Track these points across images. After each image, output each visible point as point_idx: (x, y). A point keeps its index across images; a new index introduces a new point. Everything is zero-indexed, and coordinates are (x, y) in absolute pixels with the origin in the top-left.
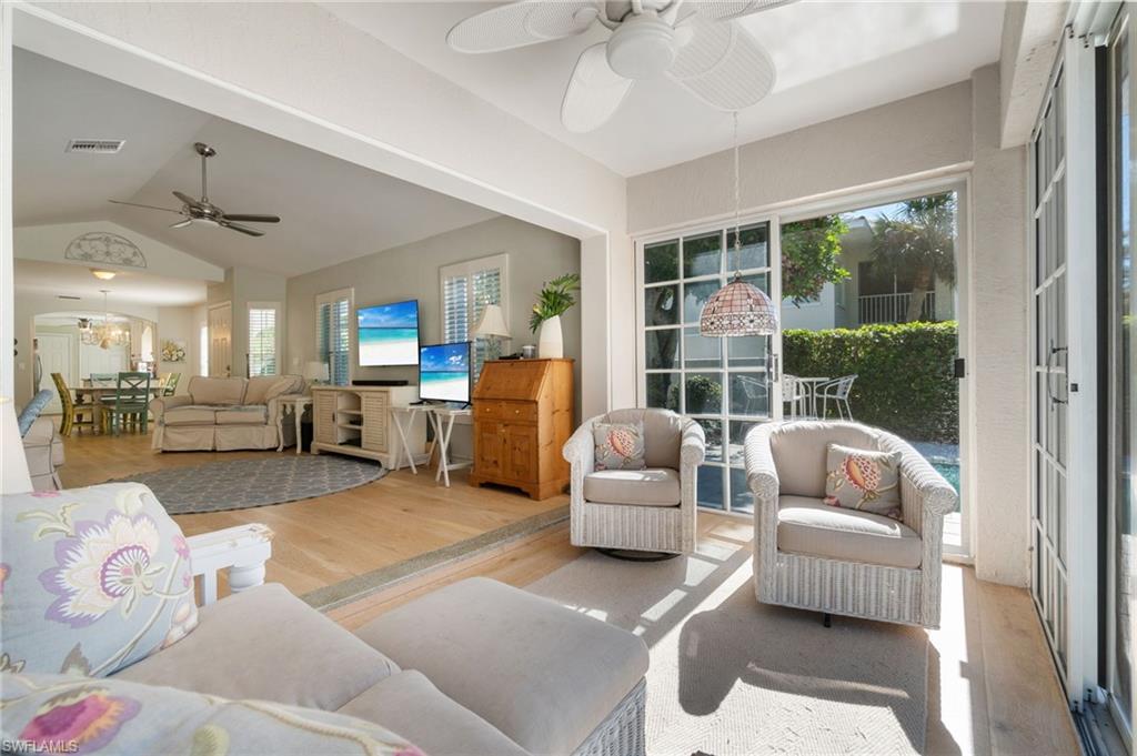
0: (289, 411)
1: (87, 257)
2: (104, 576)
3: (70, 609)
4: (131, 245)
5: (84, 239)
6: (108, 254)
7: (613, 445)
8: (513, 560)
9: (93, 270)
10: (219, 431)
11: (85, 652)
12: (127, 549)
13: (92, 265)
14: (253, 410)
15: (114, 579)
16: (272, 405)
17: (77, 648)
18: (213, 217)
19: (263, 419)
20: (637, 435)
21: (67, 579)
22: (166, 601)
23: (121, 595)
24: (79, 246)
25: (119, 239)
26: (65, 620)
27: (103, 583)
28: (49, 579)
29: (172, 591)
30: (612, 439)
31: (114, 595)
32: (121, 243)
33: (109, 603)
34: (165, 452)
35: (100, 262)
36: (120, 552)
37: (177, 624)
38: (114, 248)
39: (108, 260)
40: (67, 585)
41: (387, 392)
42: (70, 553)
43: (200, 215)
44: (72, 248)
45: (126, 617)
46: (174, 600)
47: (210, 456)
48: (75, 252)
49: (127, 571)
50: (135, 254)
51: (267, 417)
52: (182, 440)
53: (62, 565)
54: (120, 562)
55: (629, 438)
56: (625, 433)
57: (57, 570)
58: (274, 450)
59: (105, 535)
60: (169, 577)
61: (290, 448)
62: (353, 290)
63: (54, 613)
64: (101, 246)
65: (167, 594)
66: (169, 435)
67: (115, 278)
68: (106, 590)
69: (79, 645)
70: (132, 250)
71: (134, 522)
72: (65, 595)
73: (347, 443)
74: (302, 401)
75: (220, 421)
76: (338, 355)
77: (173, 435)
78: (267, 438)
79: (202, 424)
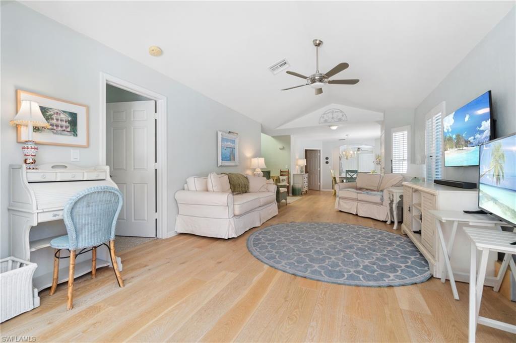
0: (391, 198)
1: (326, 121)
4: (341, 112)
5: (325, 114)
6: (333, 118)
9: (330, 126)
10: (360, 204)
13: (328, 124)
14: (375, 195)
16: (385, 191)
18: (321, 80)
24: (323, 117)
25: (337, 110)
32: (338, 112)
34: (340, 211)
35: (330, 122)
38: (335, 115)
39: (333, 121)
41: (434, 195)
44: (321, 119)
47: (355, 217)
48: (322, 120)
50: (343, 115)
51: (382, 200)
52: (346, 206)
58: (385, 222)
64: (330, 115)
70: (341, 114)
73: (415, 232)
74: (397, 193)
75: (359, 199)
76: (434, 157)
77: (342, 202)
78: (382, 213)
79: (353, 200)
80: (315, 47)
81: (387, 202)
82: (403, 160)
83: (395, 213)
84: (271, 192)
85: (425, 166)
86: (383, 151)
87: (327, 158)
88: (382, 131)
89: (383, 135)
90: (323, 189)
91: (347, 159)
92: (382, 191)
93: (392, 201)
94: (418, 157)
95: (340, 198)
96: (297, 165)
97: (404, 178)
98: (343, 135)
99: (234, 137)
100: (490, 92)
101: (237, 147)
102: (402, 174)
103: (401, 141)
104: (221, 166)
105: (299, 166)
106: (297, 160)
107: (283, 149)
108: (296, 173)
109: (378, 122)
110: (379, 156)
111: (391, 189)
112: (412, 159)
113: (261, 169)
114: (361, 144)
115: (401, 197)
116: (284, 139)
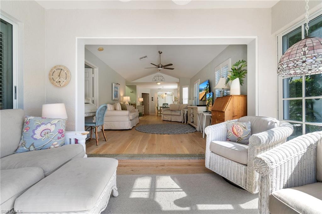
0: (184, 112)
1: (156, 80)
2: (41, 133)
3: (35, 137)
4: (162, 77)
6: (159, 79)
7: (233, 131)
8: (189, 165)
9: (157, 83)
10: (172, 116)
11: (34, 144)
12: (47, 129)
13: (156, 82)
14: (178, 112)
15: (43, 134)
16: (181, 110)
17: (33, 143)
18: (161, 67)
19: (179, 114)
20: (245, 128)
21: (36, 132)
22: (51, 140)
23: (43, 137)
24: (154, 78)
25: (160, 76)
26: (33, 138)
27: (41, 134)
28: (34, 131)
29: (54, 139)
30: (233, 129)
31: (42, 136)
33: (41, 137)
34: (164, 120)
36: (46, 129)
37: (52, 145)
38: (160, 78)
39: (159, 80)
40: (36, 133)
41: (197, 108)
42: (38, 128)
43: (159, 67)
45: (43, 141)
46: (53, 141)
47: (170, 122)
48: (154, 80)
49: (45, 133)
50: (163, 78)
51: (180, 114)
52: (166, 118)
53: (36, 129)
54: (45, 131)
55: (241, 129)
56: (239, 127)
57: (35, 130)
58: (181, 122)
59: (45, 126)
60: (54, 136)
61: (184, 122)
62: (199, 79)
63: (32, 137)
64: (157, 78)
65: (52, 139)
66: (164, 117)
67: (161, 84)
68: (41, 135)
69: (34, 143)
71: (51, 125)
72: (35, 134)
73: (192, 122)
74: (186, 110)
75: (172, 114)
76: (197, 98)
77: (165, 117)
78: (180, 119)
79: (169, 115)
80: (159, 54)
81: (182, 114)
82: (186, 99)
83: (185, 118)
84: (136, 112)
85: (194, 101)
86: (179, 95)
87: (152, 98)
88: (178, 87)
89: (179, 88)
90: (151, 113)
91: (163, 98)
92: (180, 111)
93: (184, 114)
94: (192, 98)
95: (164, 115)
96: (139, 101)
97: (187, 105)
98: (161, 87)
99: (118, 86)
100: (209, 80)
101: (118, 91)
102: (186, 104)
103: (186, 90)
104: (114, 100)
105: (140, 101)
106: (139, 98)
107: (132, 92)
108: (138, 105)
109: (177, 83)
110: (175, 97)
111: (184, 109)
112: (189, 99)
113: (128, 102)
114: (167, 91)
115: (187, 112)
116: (133, 87)
